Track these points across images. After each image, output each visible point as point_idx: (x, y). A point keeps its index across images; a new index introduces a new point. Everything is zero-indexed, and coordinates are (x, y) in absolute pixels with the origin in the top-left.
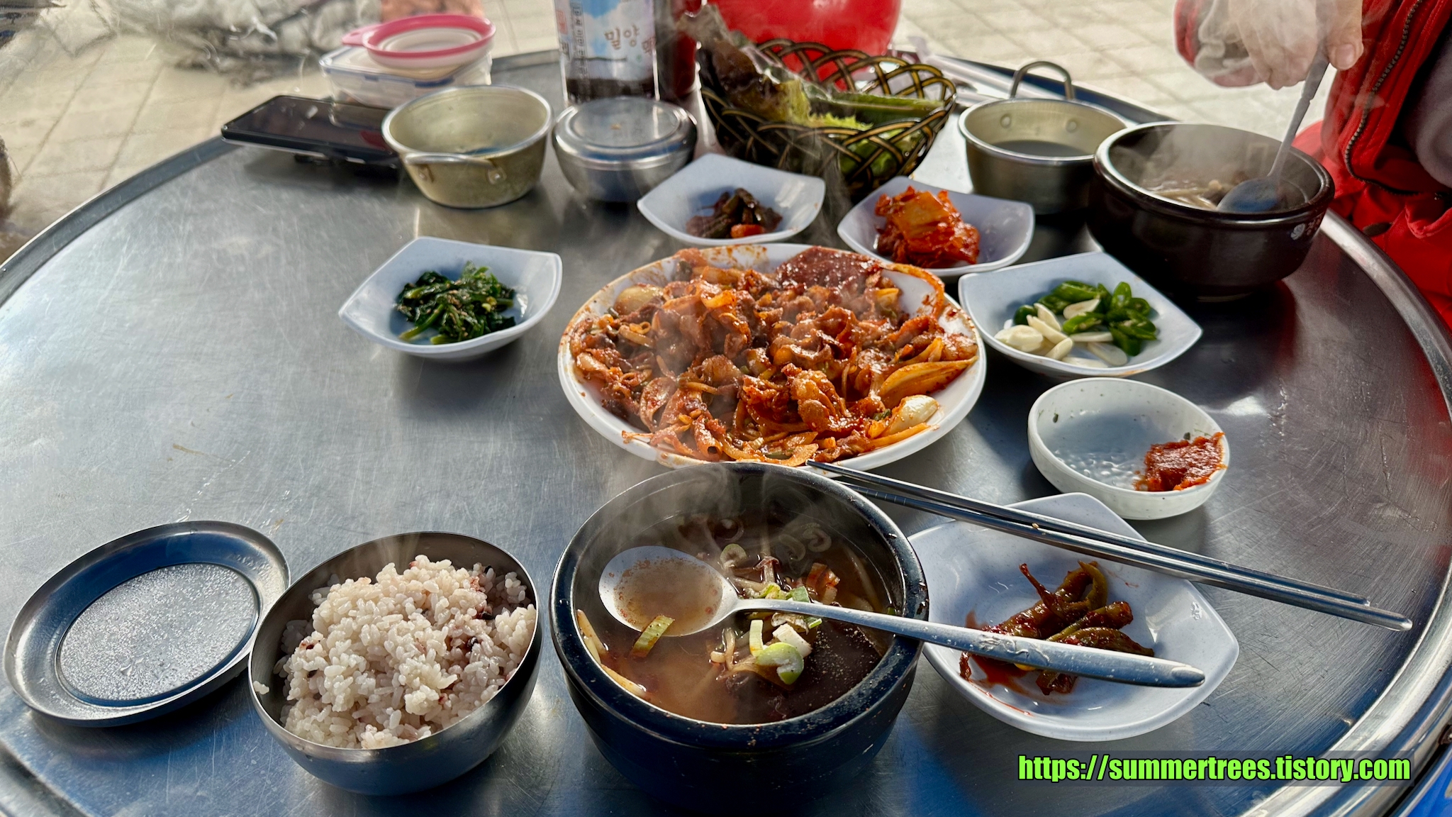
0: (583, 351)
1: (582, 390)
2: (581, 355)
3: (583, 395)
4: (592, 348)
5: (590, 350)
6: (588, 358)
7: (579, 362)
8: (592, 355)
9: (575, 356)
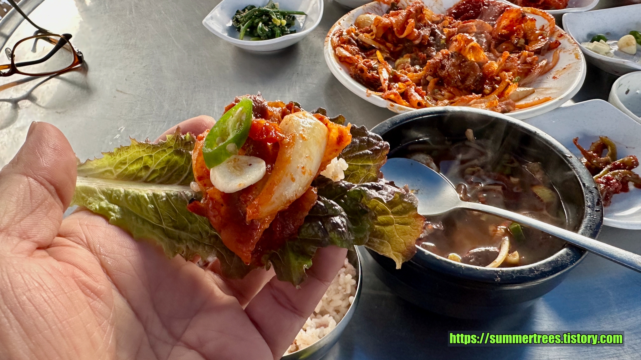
0: (338, 46)
1: (340, 67)
2: (338, 48)
3: (341, 69)
4: (344, 44)
5: (343, 45)
6: (342, 50)
7: (337, 52)
8: (344, 48)
9: (334, 48)
